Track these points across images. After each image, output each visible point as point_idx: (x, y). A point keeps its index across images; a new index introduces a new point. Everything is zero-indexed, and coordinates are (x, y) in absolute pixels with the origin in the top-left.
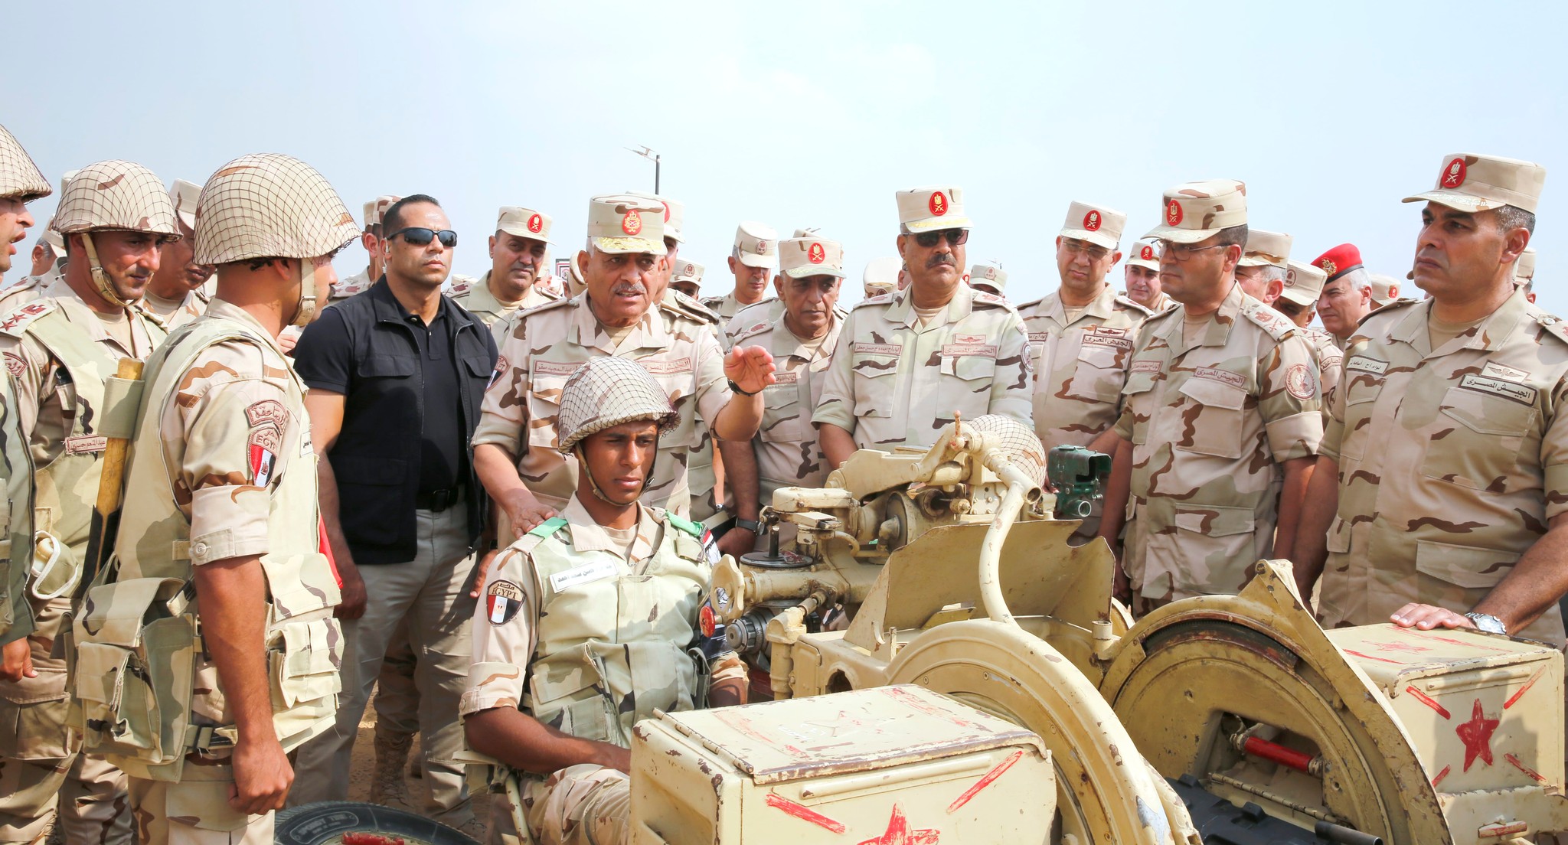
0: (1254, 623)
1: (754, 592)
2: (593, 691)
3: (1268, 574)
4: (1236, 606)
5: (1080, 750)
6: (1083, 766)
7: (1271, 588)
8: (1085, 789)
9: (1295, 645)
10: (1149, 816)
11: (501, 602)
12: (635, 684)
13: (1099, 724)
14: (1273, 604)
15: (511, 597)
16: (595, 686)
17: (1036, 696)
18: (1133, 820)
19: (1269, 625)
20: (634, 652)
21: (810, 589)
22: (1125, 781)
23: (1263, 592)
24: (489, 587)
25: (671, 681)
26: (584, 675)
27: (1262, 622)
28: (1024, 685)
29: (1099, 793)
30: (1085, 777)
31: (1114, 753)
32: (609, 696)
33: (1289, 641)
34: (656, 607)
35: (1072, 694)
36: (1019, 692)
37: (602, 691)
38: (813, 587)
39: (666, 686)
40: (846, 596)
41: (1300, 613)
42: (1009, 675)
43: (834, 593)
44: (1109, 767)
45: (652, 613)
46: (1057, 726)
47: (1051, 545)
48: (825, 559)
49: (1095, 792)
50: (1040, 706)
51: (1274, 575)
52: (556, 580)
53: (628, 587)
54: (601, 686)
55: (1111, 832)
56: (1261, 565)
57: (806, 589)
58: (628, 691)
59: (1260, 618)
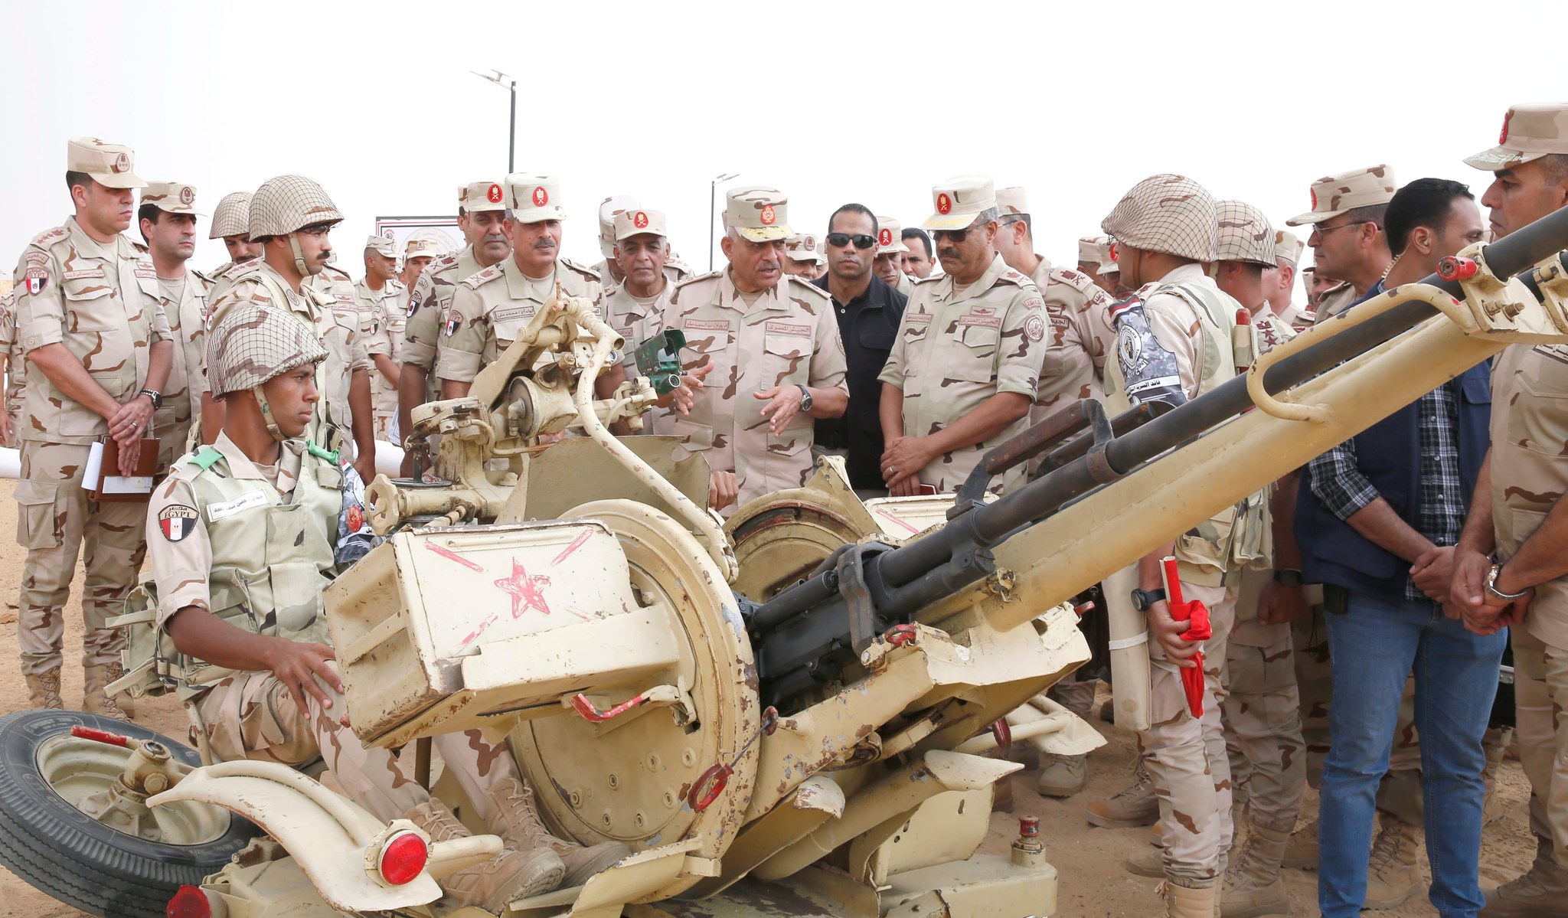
0: (816, 506)
1: (405, 506)
2: (238, 610)
3: (826, 465)
4: (803, 494)
5: (682, 579)
6: (685, 590)
7: (828, 476)
8: (687, 606)
9: (845, 519)
10: (730, 616)
11: (176, 523)
12: (276, 601)
13: (696, 558)
14: (829, 489)
15: (185, 516)
16: (240, 606)
17: (650, 546)
18: (720, 620)
19: (827, 506)
20: (277, 573)
21: (452, 504)
22: (713, 594)
23: (822, 482)
24: (159, 515)
25: (310, 599)
26: (231, 594)
27: (821, 504)
28: (641, 540)
29: (696, 606)
30: (686, 597)
31: (706, 575)
32: (252, 615)
33: (841, 516)
34: (302, 533)
35: (676, 540)
36: (638, 546)
37: (246, 611)
38: (455, 503)
39: (305, 603)
40: (483, 510)
41: (847, 493)
42: (630, 535)
43: (474, 507)
44: (703, 587)
45: (298, 538)
46: (666, 565)
47: (658, 459)
48: (463, 480)
49: (693, 606)
50: (654, 553)
51: (830, 466)
52: (213, 510)
53: (276, 516)
54: (245, 606)
55: (704, 632)
56: (821, 459)
57: (448, 505)
58: (270, 610)
59: (820, 502)
